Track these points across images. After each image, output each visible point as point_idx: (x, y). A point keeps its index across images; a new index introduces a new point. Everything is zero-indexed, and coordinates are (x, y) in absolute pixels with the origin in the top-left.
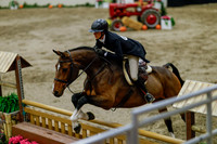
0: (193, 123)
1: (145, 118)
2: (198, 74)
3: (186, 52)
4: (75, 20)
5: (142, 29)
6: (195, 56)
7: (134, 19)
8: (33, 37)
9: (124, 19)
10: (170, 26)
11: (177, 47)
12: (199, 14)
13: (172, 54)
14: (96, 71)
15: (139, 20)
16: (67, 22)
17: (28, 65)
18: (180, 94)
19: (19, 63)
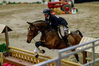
0: (86, 56)
1: (64, 54)
2: (88, 34)
3: (83, 24)
4: (32, 10)
5: (63, 14)
6: (87, 26)
7: (59, 9)
8: (13, 17)
9: (55, 9)
10: (75, 12)
11: (79, 22)
12: (88, 7)
13: (77, 25)
14: (46, 32)
15: (61, 9)
16: (28, 10)
17: (11, 30)
18: (80, 43)
19: (7, 29)
